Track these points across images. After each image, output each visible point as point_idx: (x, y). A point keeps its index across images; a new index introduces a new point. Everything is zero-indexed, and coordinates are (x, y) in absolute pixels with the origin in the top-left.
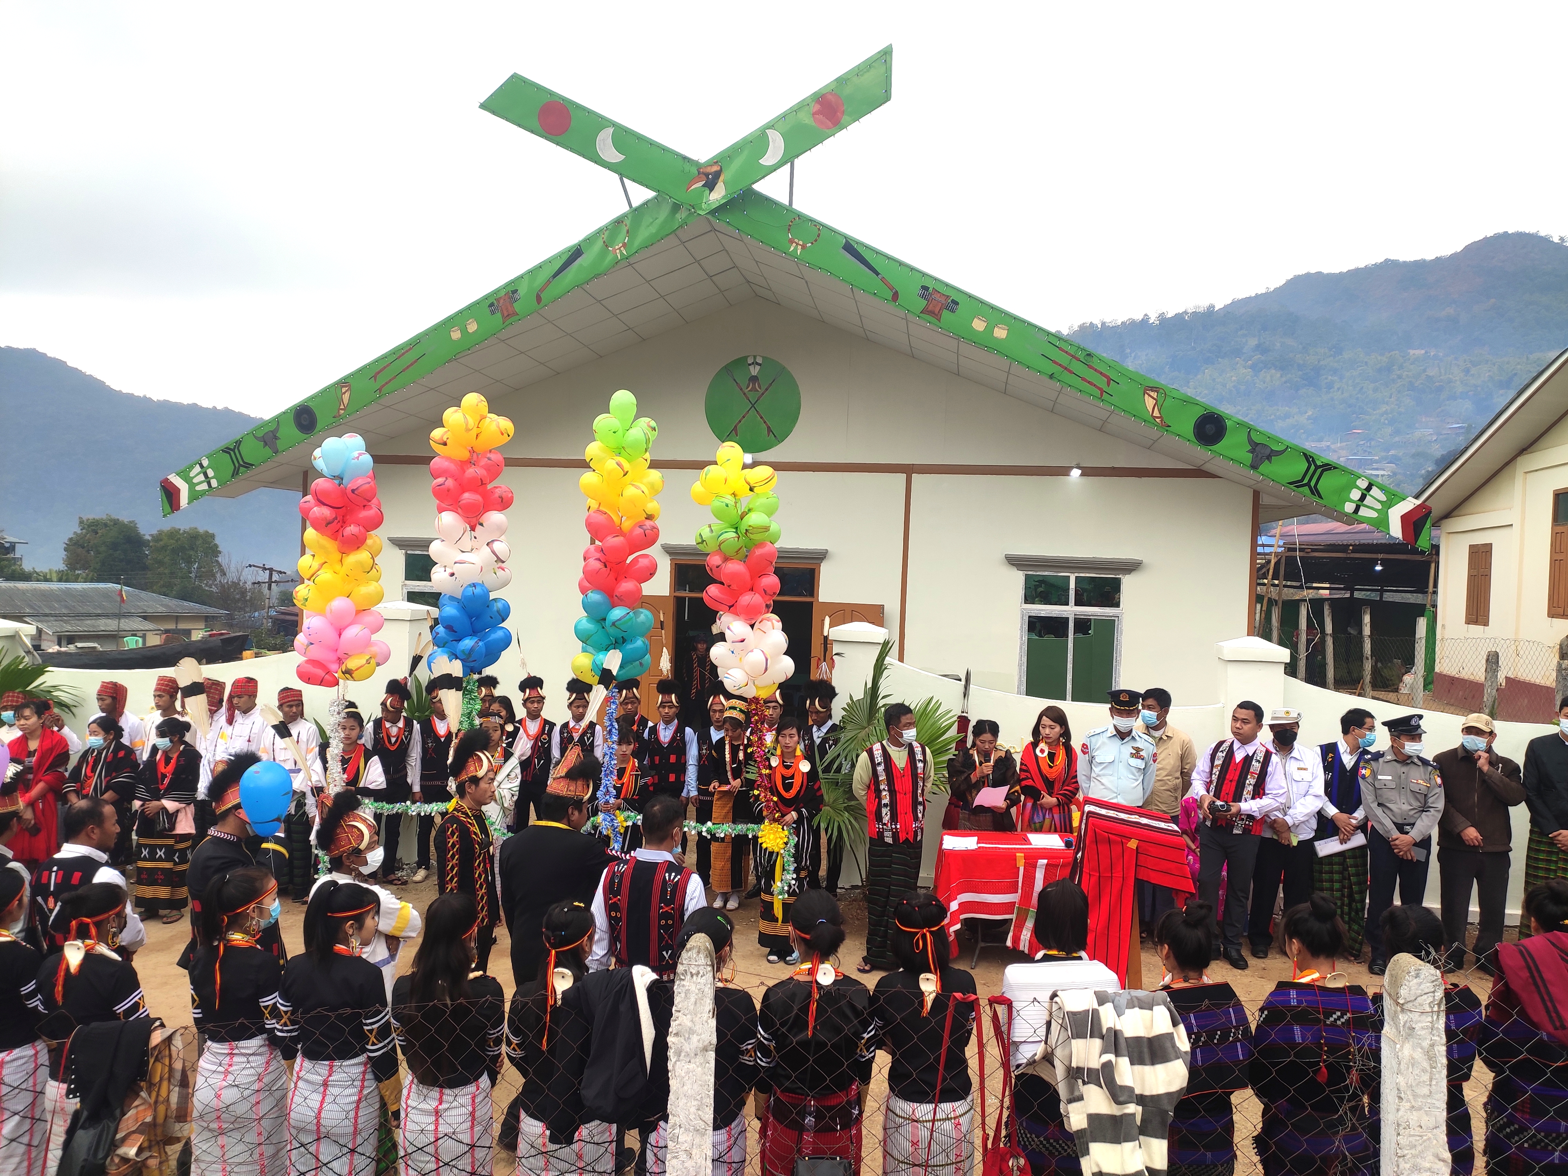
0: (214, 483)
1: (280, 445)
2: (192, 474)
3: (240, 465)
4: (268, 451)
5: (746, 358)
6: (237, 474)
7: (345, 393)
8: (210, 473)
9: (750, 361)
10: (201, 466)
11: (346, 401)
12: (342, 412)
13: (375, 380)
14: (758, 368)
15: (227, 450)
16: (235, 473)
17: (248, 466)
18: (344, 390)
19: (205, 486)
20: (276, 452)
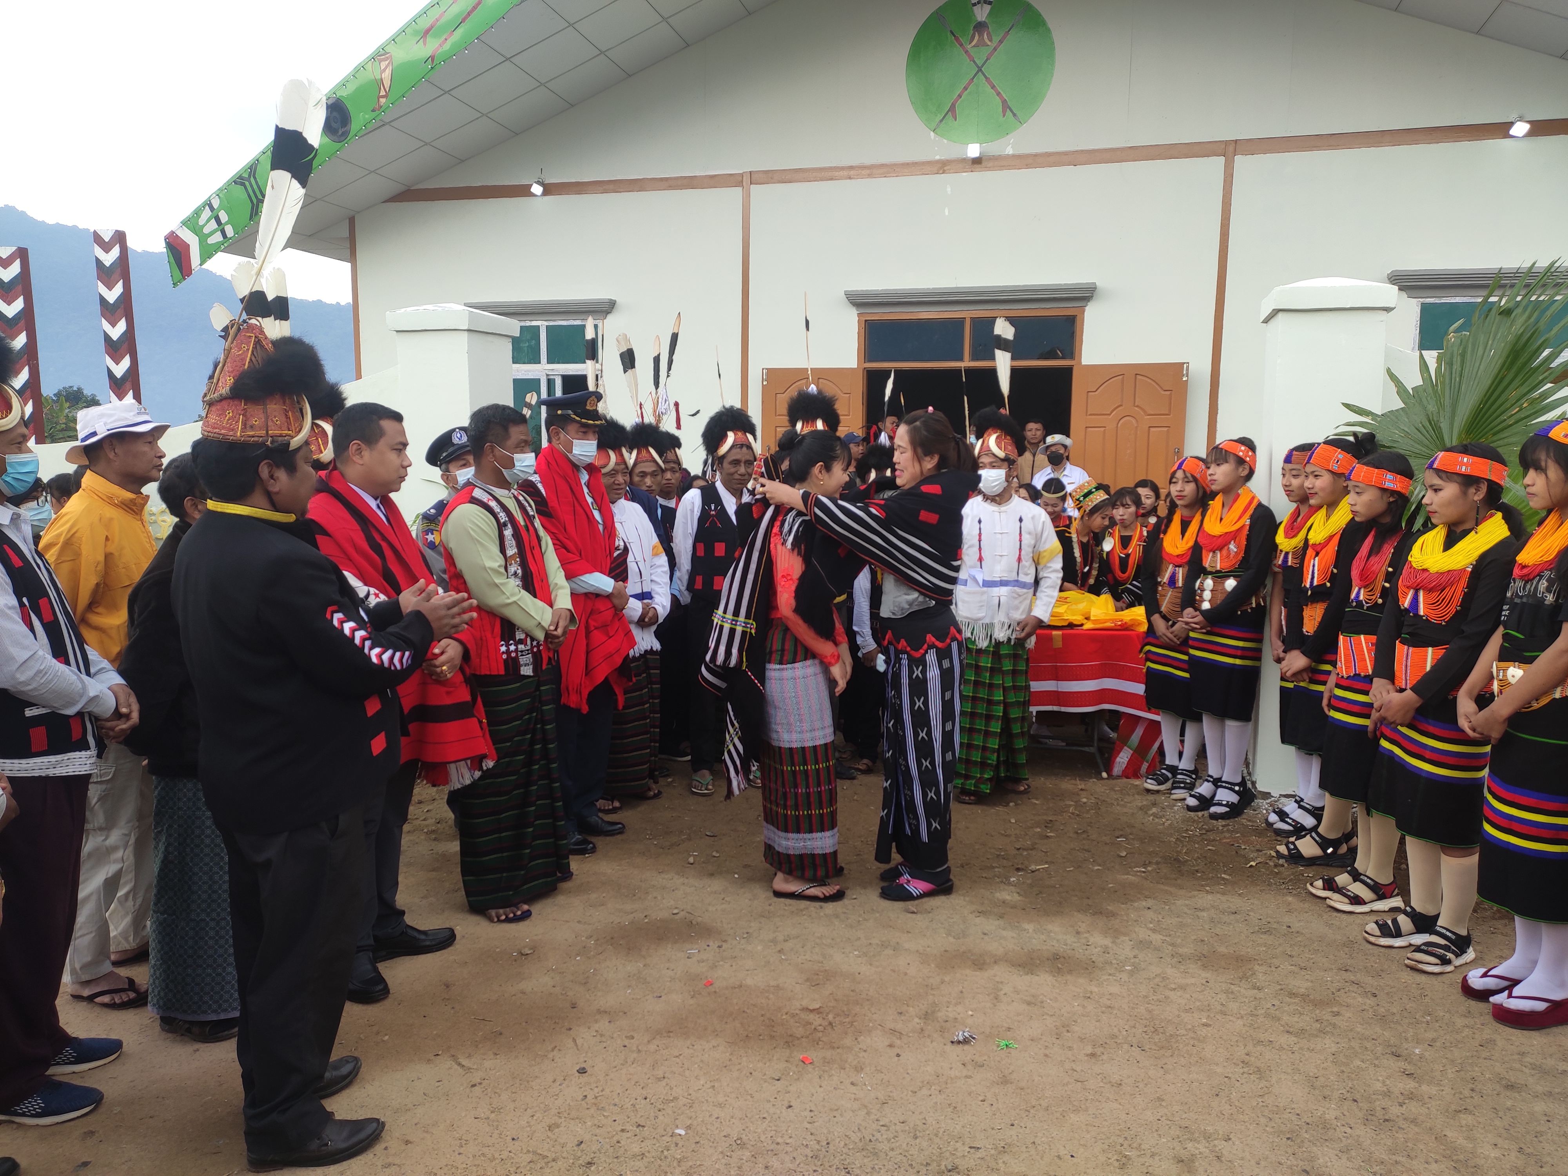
0: (230, 230)
2: (201, 222)
3: (259, 201)
7: (384, 70)
8: (224, 217)
10: (212, 208)
11: (387, 84)
12: (383, 100)
13: (425, 44)
14: (987, 8)
15: (240, 180)
16: (254, 212)
18: (383, 65)
19: (218, 237)
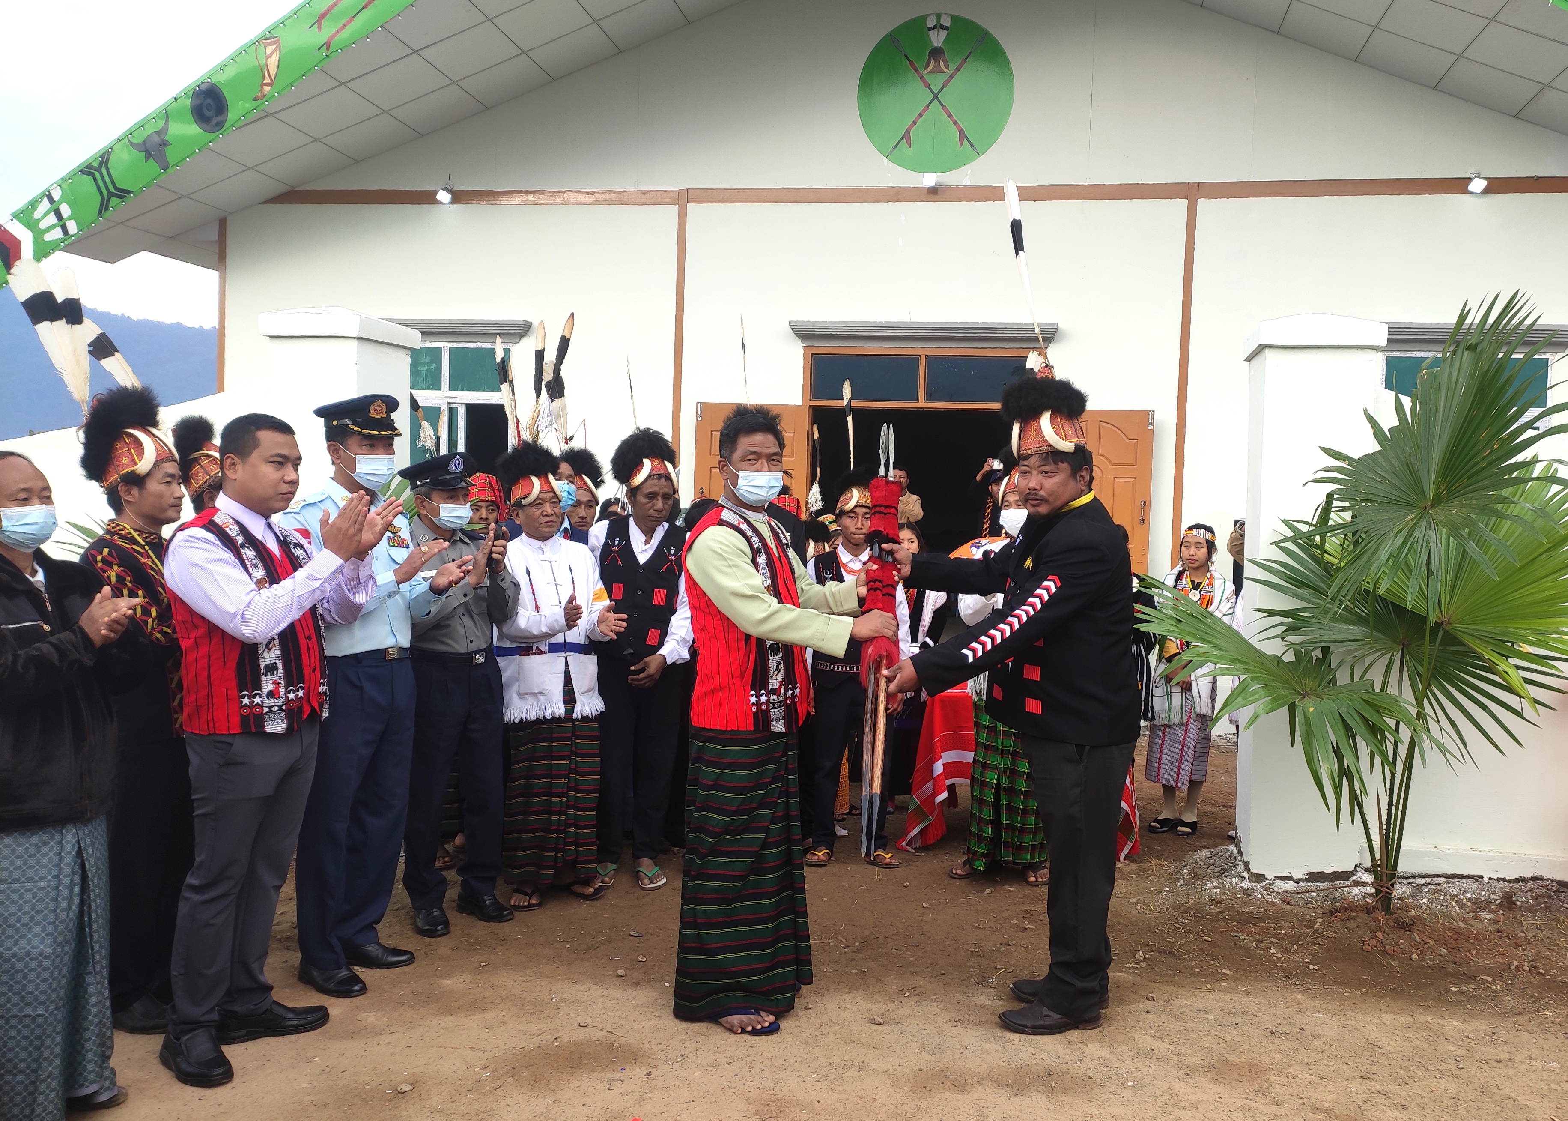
0: (72, 227)
1: (171, 154)
2: (37, 215)
3: (111, 194)
4: (153, 167)
5: (924, 18)
6: (107, 209)
7: (270, 56)
8: (65, 211)
9: (931, 22)
10: (51, 200)
11: (273, 70)
12: (267, 89)
13: (320, 28)
14: (943, 34)
15: (88, 170)
16: (104, 207)
17: (122, 193)
18: (269, 49)
19: (57, 234)
20: (165, 167)
